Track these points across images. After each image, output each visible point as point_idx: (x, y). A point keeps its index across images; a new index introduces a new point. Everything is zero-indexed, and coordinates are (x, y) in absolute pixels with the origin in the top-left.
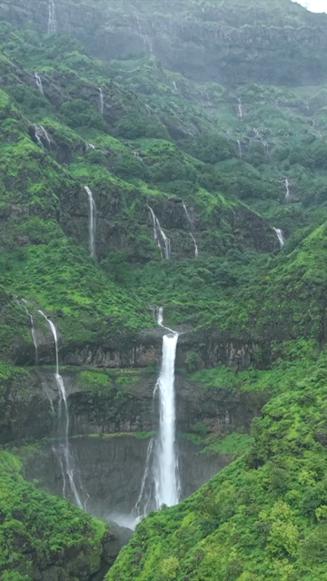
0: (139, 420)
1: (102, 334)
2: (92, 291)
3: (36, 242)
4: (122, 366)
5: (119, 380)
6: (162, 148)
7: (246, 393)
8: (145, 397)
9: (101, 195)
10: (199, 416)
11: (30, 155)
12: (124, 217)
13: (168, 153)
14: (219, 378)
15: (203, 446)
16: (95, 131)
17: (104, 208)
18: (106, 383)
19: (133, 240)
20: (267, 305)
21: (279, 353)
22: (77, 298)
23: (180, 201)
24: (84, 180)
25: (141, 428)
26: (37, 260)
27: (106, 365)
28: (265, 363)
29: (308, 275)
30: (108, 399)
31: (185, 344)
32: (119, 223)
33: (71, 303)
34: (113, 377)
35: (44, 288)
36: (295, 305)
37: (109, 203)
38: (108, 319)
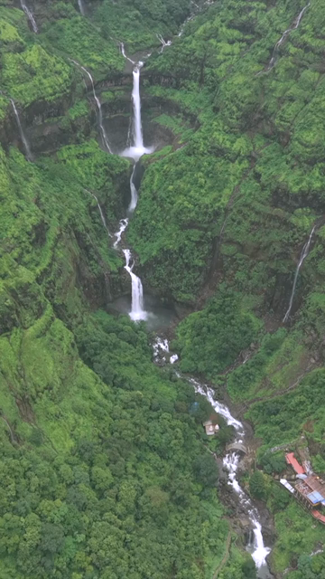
0: (125, 109)
1: (108, 74)
2: (100, 51)
5: (116, 93)
7: (170, 100)
8: (127, 101)
10: (149, 107)
14: (158, 91)
15: (151, 119)
18: (112, 96)
20: (178, 63)
21: (183, 85)
22: (95, 57)
25: (125, 112)
28: (177, 87)
29: (196, 54)
30: (113, 103)
31: (143, 76)
33: (93, 61)
34: (113, 92)
35: (79, 51)
36: (190, 66)
38: (110, 67)
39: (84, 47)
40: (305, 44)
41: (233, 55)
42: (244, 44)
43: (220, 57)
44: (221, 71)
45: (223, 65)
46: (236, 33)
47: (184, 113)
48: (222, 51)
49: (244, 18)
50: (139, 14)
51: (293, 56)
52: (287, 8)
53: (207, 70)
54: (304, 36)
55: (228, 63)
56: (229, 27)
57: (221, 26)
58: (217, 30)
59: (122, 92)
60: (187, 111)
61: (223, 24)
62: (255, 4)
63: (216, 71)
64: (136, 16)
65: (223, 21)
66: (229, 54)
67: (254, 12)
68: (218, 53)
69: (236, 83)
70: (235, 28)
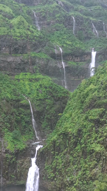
0: (85, 75)
1: (75, 52)
2: (72, 41)
3: (57, 30)
4: (80, 61)
5: (79, 64)
6: (98, 8)
8: (87, 68)
9: (77, 19)
11: (56, 6)
12: (84, 26)
13: (100, 9)
16: (77, 4)
17: (78, 23)
18: (75, 65)
19: (87, 32)
22: (68, 42)
23: (102, 22)
24: (72, 15)
25: (85, 77)
26: (57, 34)
27: (76, 61)
30: (76, 69)
31: (99, 54)
32: (82, 27)
35: (59, 41)
37: (79, 21)
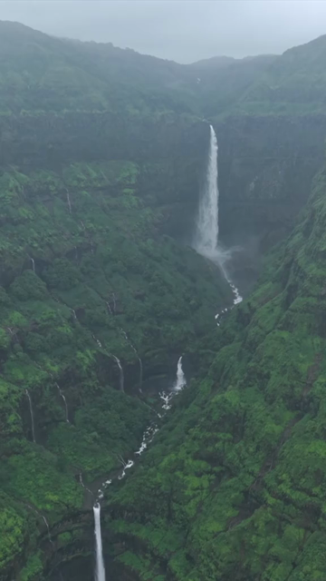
1: (66, 514)
2: (56, 489)
5: (74, 532)
7: (135, 537)
10: (112, 543)
14: (121, 527)
15: (114, 557)
18: (69, 537)
20: (143, 497)
21: (149, 520)
25: (85, 552)
28: (143, 521)
29: (162, 488)
30: (71, 544)
31: (104, 511)
32: (43, 404)
33: (49, 502)
34: (71, 531)
36: (156, 501)
38: (67, 506)
39: (39, 486)
40: (284, 495)
41: (202, 489)
42: (213, 477)
43: (188, 492)
44: (190, 508)
45: (192, 501)
46: (203, 464)
47: (153, 555)
48: (190, 486)
49: (210, 449)
50: (98, 436)
51: (271, 507)
52: (258, 448)
53: (175, 506)
54: (282, 486)
55: (197, 499)
56: (195, 458)
57: (187, 458)
58: (183, 461)
59: (81, 531)
60: (156, 554)
61: (189, 456)
62: (221, 435)
63: (186, 508)
64: (95, 439)
65: (188, 453)
66: (197, 489)
67: (221, 442)
68: (186, 488)
69: (210, 529)
70: (201, 459)
